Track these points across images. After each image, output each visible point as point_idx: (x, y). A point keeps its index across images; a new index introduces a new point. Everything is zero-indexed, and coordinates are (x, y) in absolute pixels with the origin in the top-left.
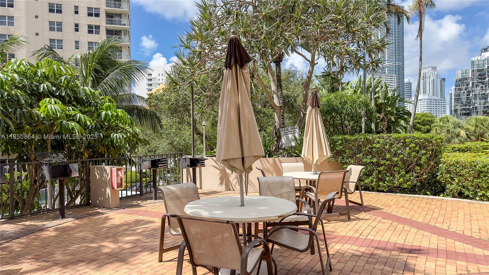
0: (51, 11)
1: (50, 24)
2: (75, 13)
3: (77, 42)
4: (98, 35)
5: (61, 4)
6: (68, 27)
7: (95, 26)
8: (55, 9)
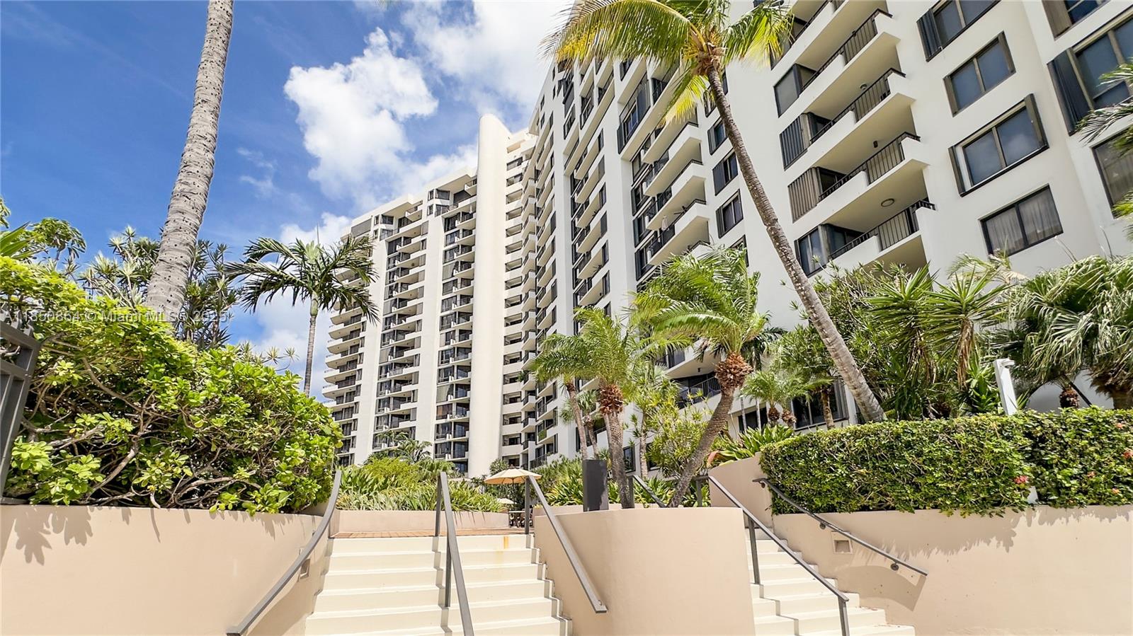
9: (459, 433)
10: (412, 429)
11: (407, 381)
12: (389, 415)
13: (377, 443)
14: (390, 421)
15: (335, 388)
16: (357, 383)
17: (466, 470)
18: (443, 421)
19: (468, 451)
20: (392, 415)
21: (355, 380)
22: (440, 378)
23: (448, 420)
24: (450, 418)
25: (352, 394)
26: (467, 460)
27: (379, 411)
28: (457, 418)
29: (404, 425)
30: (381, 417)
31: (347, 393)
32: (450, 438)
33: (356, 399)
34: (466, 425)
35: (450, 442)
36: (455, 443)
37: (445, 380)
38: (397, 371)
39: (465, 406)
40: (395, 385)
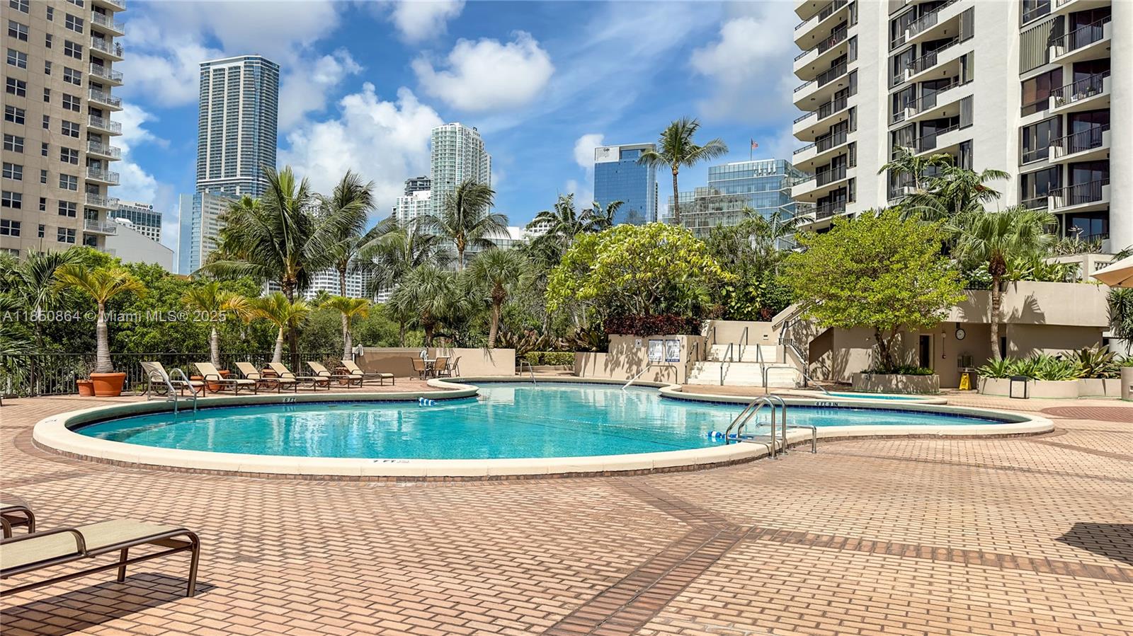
0: (9, 118)
1: (5, 139)
2: (44, 127)
3: (44, 172)
4: (75, 165)
5: (24, 109)
6: (32, 148)
7: (72, 150)
8: (15, 115)
9: (1081, 141)
10: (965, 146)
11: (950, 39)
12: (915, 124)
13: (897, 188)
14: (918, 136)
15: (813, 87)
16: (850, 68)
17: (1106, 233)
18: (1039, 116)
19: (1108, 182)
20: (923, 124)
21: (846, 63)
22: (1028, 11)
23: (1053, 109)
24: (1057, 105)
25: (844, 94)
26: (1108, 206)
27: (896, 118)
28: (1075, 103)
29: (947, 140)
30: (900, 130)
31: (836, 94)
32: (1057, 155)
33: (851, 102)
34: (1101, 117)
35: (1059, 167)
36: (1072, 166)
37: (1039, 13)
38: (926, 21)
39: (1098, 67)
40: (923, 53)
